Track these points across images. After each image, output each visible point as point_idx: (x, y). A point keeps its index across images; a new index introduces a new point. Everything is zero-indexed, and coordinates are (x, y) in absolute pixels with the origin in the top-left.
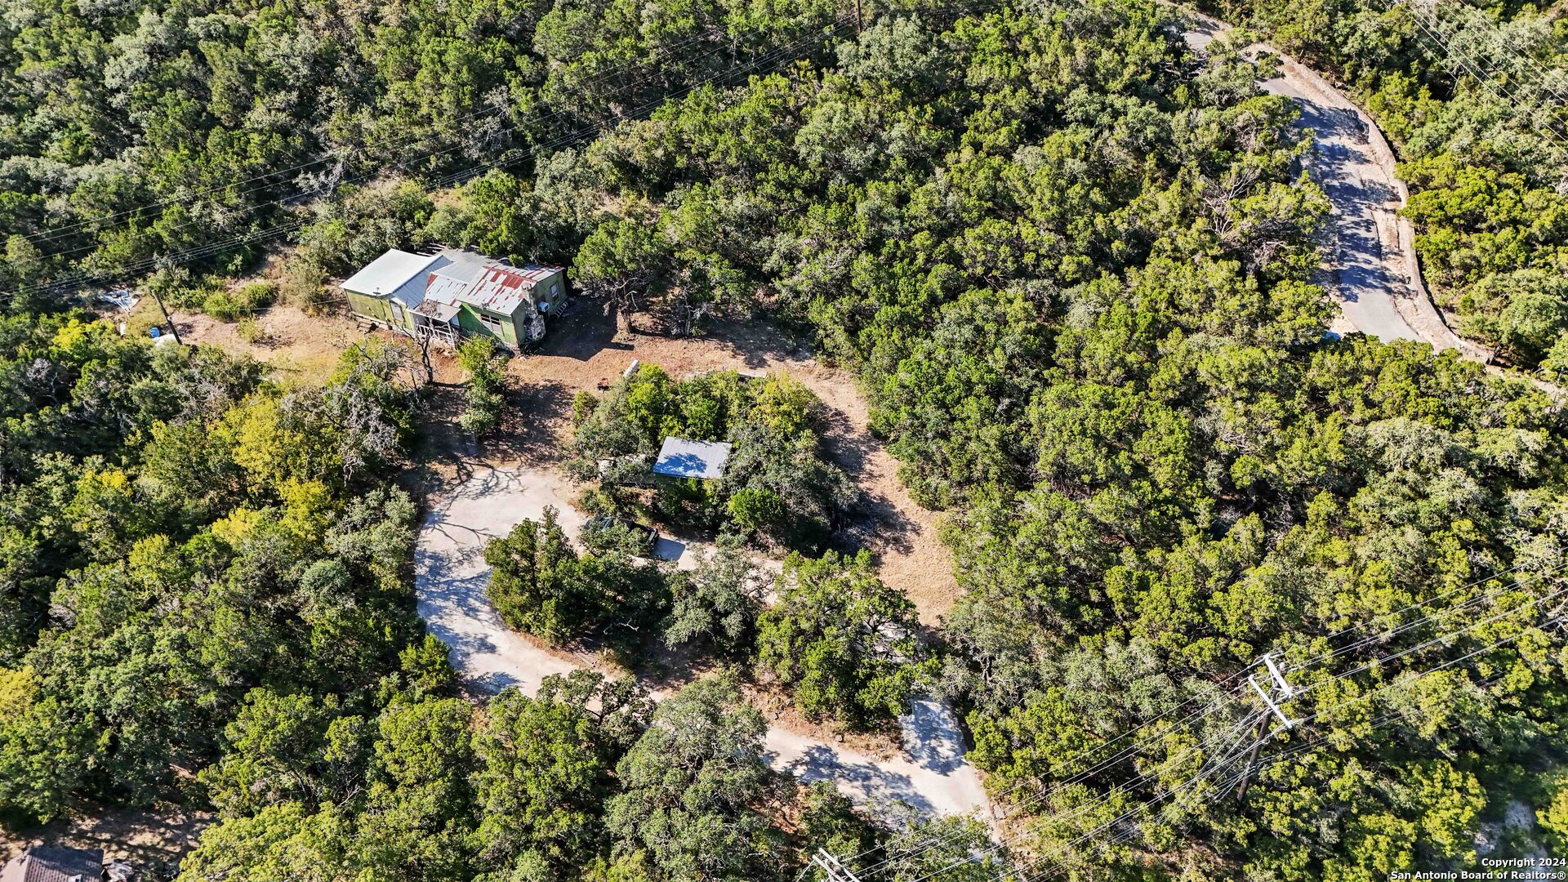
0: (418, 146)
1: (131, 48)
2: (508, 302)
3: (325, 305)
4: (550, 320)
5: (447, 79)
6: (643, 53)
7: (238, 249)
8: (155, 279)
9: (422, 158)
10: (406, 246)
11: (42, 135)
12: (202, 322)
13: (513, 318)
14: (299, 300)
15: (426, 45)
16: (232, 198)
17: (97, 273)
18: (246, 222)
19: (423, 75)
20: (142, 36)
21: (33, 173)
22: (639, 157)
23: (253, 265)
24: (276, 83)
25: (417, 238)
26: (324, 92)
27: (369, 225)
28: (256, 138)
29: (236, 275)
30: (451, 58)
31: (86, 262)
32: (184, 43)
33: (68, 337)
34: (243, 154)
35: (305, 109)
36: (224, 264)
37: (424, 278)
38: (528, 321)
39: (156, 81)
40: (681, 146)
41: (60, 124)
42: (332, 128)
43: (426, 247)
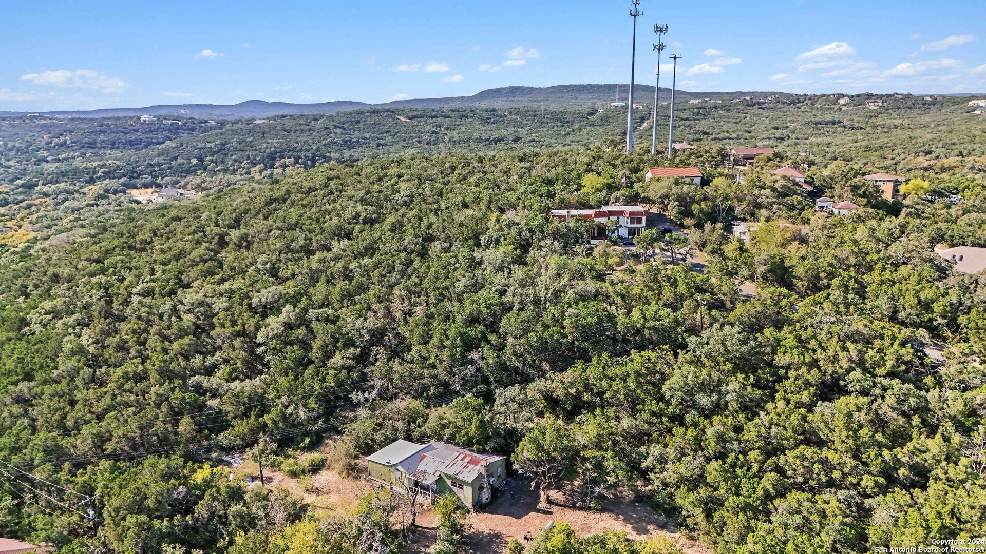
0: (425, 381)
1: (274, 323)
2: (469, 475)
3: (353, 471)
4: (495, 492)
5: (447, 343)
6: (564, 336)
7: (307, 434)
8: (256, 449)
9: (426, 388)
10: (409, 438)
11: (215, 366)
12: (278, 476)
13: (472, 484)
14: (338, 467)
15: (437, 327)
16: (312, 403)
17: (225, 442)
18: (316, 420)
19: (435, 341)
20: (282, 318)
21: (205, 385)
22: (560, 393)
23: (315, 445)
25: (417, 433)
26: (375, 349)
27: (389, 424)
28: (332, 372)
29: (304, 450)
30: (451, 333)
31: (221, 436)
32: (303, 321)
33: (201, 475)
34: (324, 380)
35: (363, 358)
36: (299, 443)
37: (418, 457)
38: (481, 488)
39: (285, 338)
40: (588, 388)
41: (226, 361)
42: (377, 369)
43: (421, 440)
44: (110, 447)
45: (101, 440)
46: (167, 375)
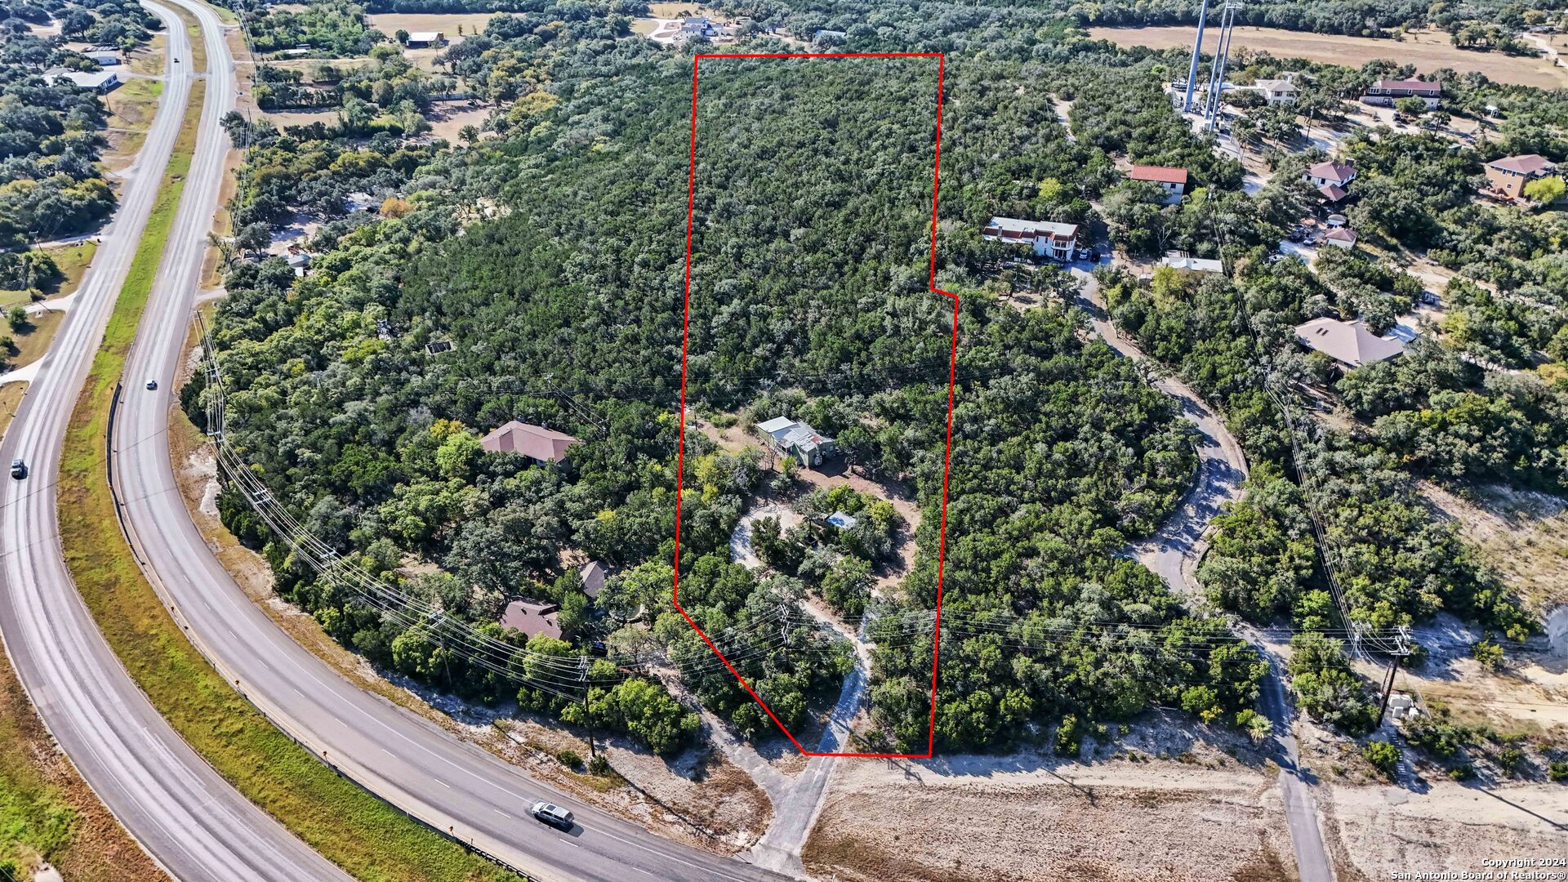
0: (811, 378)
1: (726, 312)
2: (808, 448)
3: (752, 431)
4: (823, 459)
5: (831, 354)
7: (731, 401)
8: (699, 404)
9: (811, 382)
10: (789, 417)
11: (683, 339)
12: (708, 425)
13: (809, 454)
14: (743, 426)
16: (736, 381)
17: (681, 397)
18: (737, 392)
20: (731, 309)
21: (674, 353)
23: (733, 409)
24: (771, 339)
25: (793, 414)
26: (787, 347)
27: (779, 404)
28: (754, 360)
29: (726, 411)
30: (837, 345)
31: (679, 392)
33: (662, 417)
34: (747, 365)
35: (778, 352)
36: (724, 405)
37: (786, 430)
38: (815, 456)
39: (728, 327)
40: (905, 404)
41: (690, 336)
42: (784, 362)
43: (796, 419)
44: (615, 388)
45: (611, 382)
46: (651, 341)
